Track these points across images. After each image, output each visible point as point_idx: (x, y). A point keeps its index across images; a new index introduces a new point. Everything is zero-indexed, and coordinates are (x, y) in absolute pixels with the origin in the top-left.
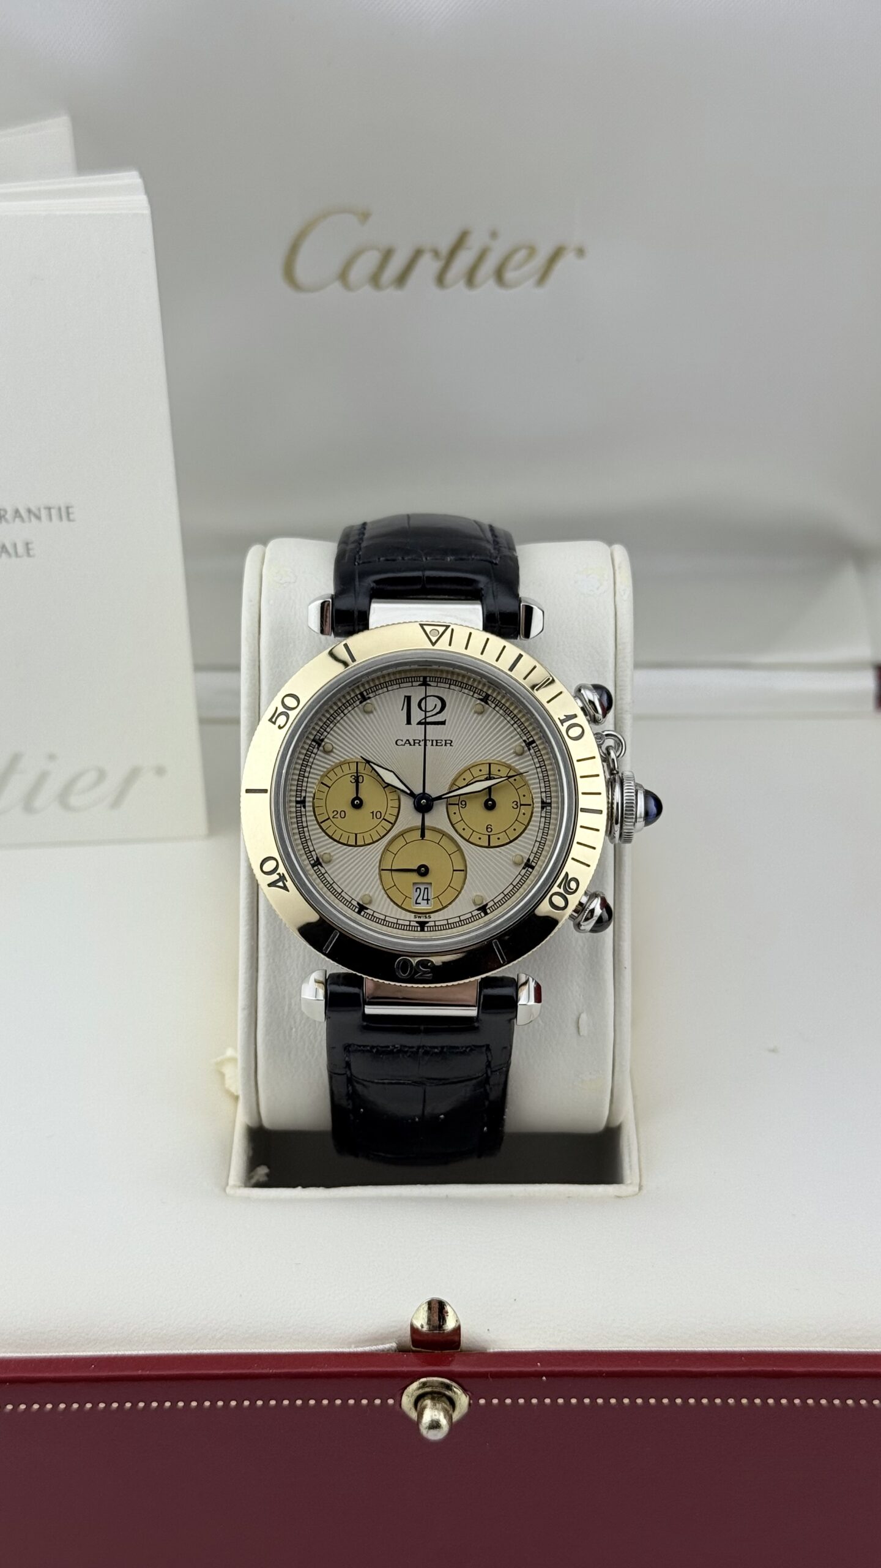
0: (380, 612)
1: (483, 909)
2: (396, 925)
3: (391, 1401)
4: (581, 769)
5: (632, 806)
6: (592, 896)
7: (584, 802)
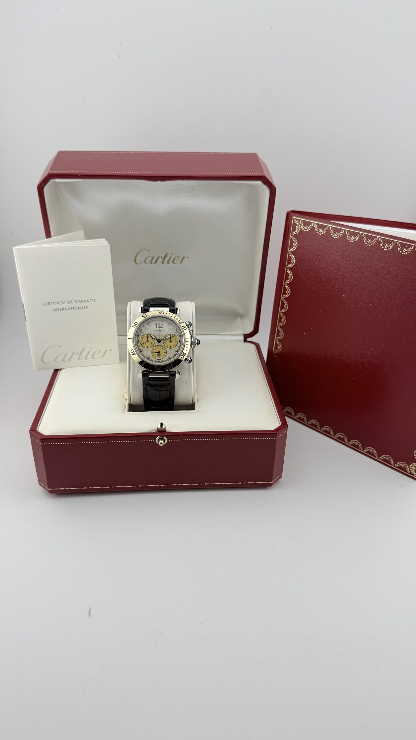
0: (151, 309)
1: (170, 359)
2: (154, 362)
3: (154, 441)
4: (186, 335)
5: (194, 342)
6: (188, 357)
7: (187, 340)
